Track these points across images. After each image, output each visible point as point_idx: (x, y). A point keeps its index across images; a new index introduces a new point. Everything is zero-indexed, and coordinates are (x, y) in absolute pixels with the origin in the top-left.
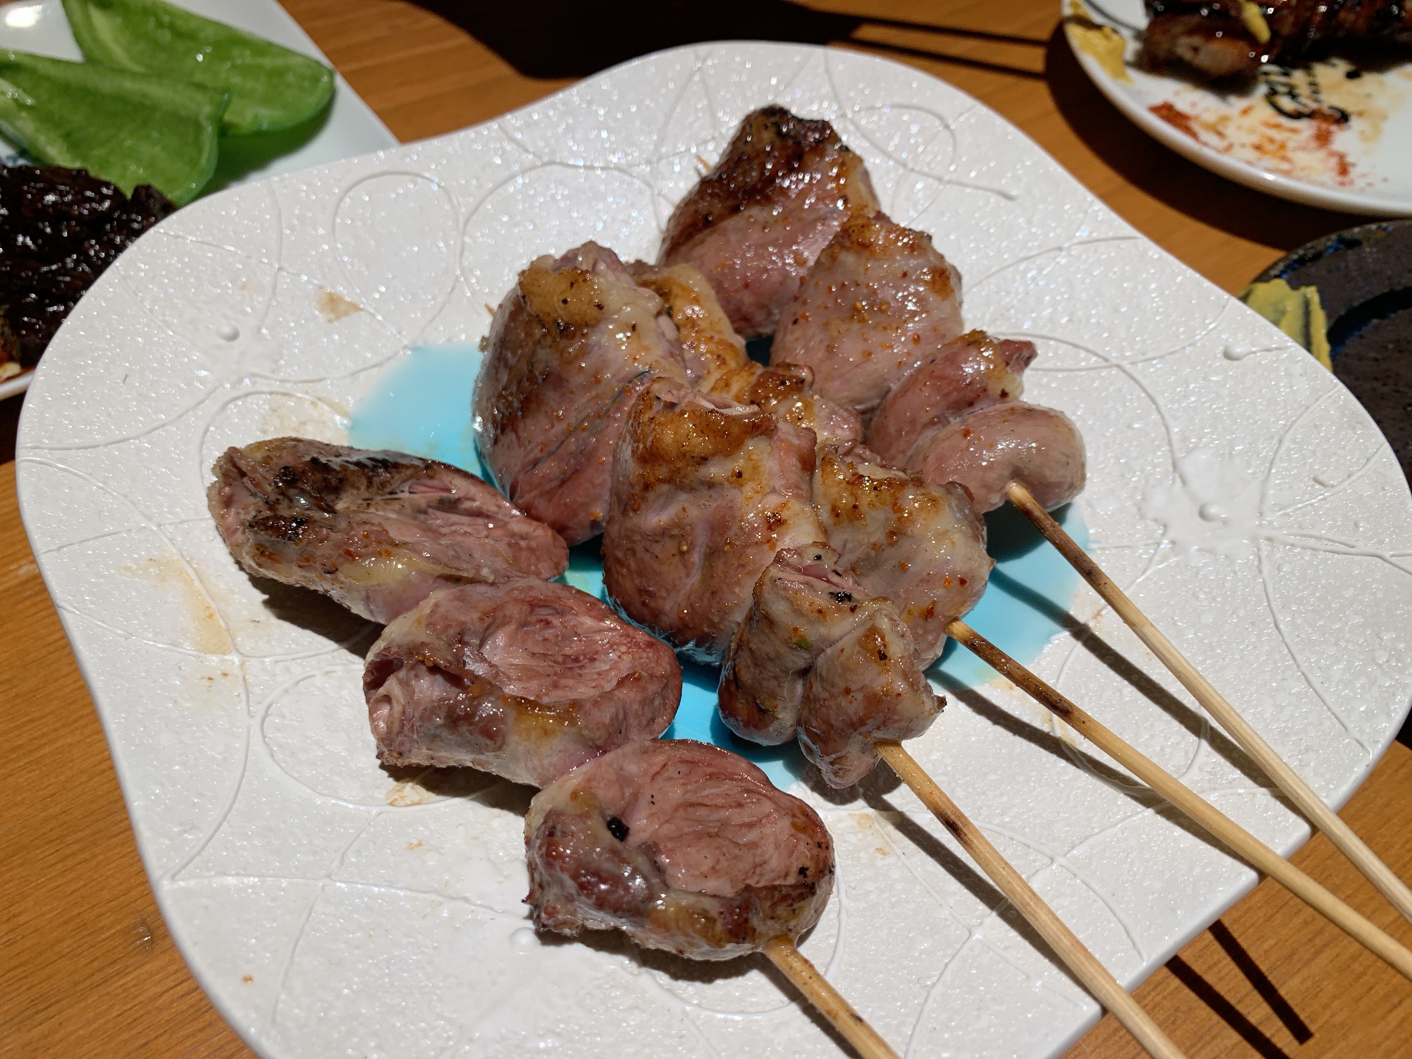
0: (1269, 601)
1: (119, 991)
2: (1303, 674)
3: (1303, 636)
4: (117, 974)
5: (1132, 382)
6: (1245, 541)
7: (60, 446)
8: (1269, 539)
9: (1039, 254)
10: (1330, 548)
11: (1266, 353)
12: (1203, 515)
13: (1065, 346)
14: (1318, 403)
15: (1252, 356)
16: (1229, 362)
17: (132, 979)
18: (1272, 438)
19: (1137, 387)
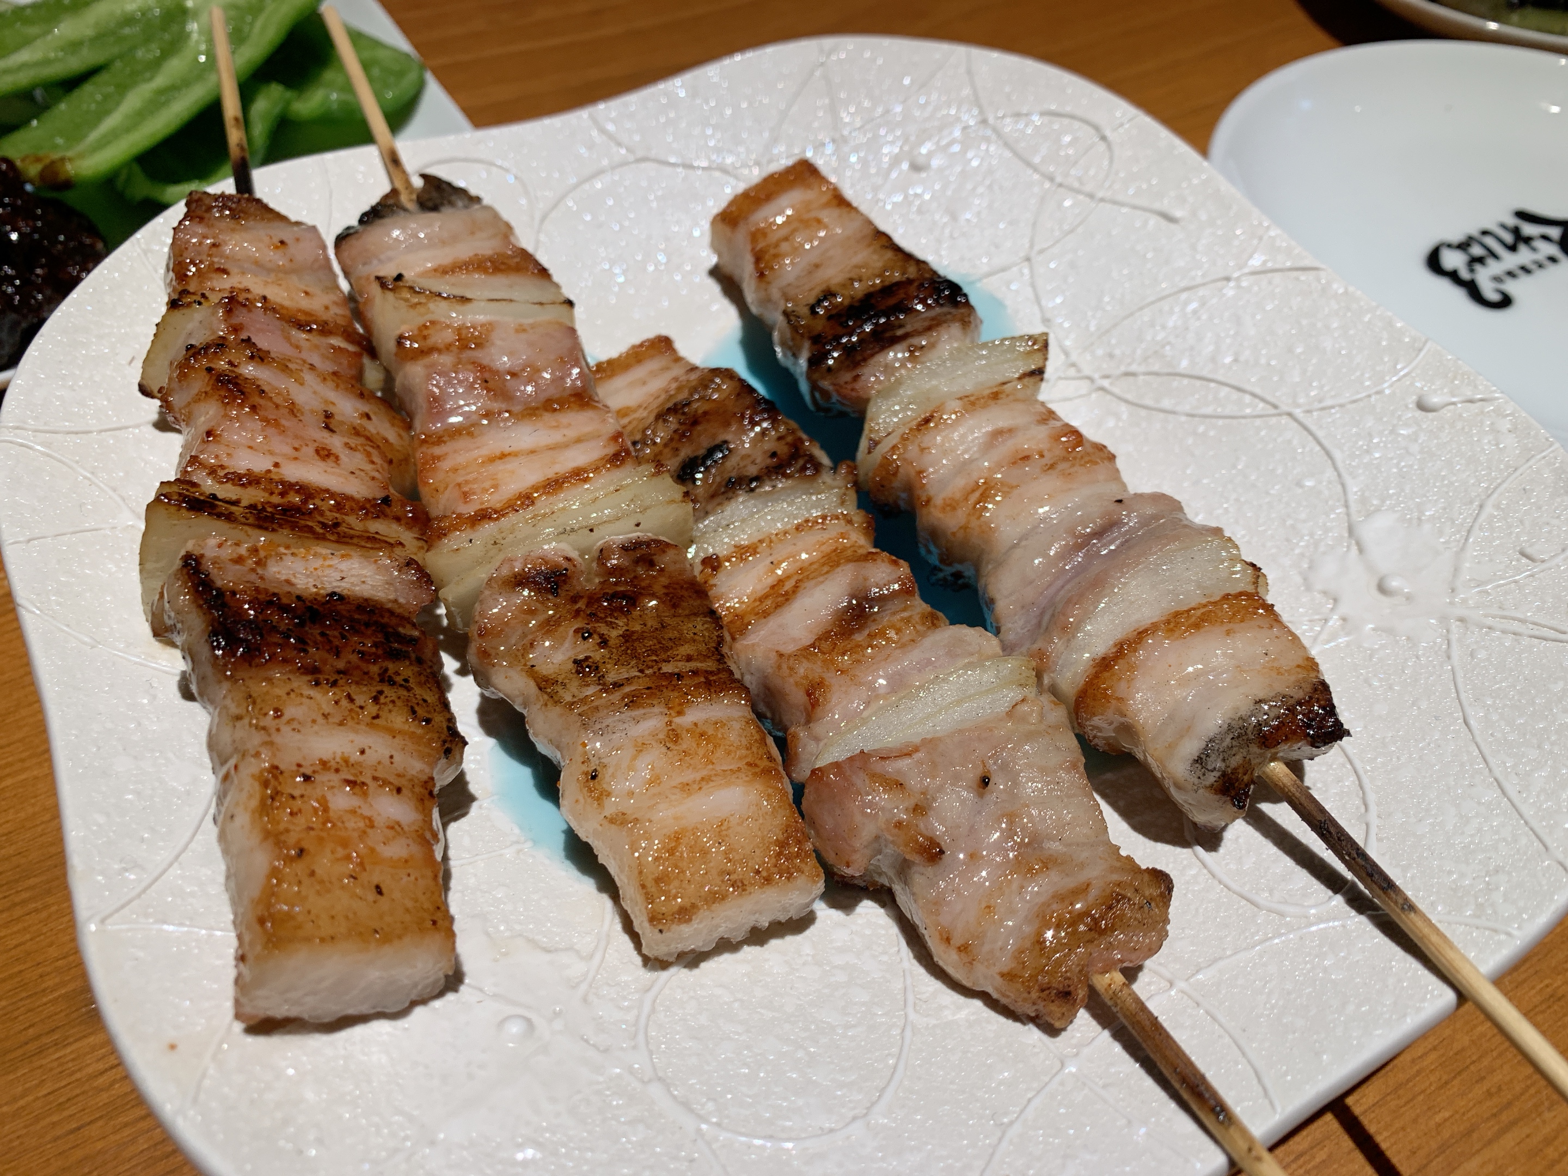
0: (1457, 692)
1: (55, 1064)
2: (1496, 780)
3: (1497, 734)
4: (56, 1044)
5: (1305, 433)
6: (1432, 621)
7: (46, 428)
8: (1462, 620)
9: (1204, 284)
10: (1537, 633)
11: (1469, 404)
12: (1382, 589)
13: (1227, 389)
14: (1530, 463)
15: (1452, 407)
16: (1423, 413)
17: (72, 1052)
18: (1471, 502)
19: (1310, 438)
